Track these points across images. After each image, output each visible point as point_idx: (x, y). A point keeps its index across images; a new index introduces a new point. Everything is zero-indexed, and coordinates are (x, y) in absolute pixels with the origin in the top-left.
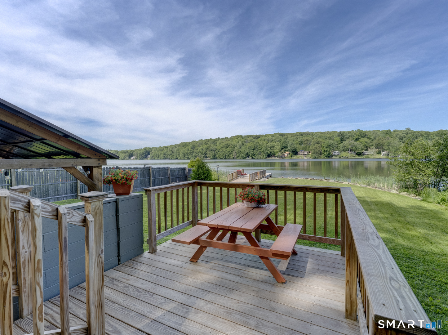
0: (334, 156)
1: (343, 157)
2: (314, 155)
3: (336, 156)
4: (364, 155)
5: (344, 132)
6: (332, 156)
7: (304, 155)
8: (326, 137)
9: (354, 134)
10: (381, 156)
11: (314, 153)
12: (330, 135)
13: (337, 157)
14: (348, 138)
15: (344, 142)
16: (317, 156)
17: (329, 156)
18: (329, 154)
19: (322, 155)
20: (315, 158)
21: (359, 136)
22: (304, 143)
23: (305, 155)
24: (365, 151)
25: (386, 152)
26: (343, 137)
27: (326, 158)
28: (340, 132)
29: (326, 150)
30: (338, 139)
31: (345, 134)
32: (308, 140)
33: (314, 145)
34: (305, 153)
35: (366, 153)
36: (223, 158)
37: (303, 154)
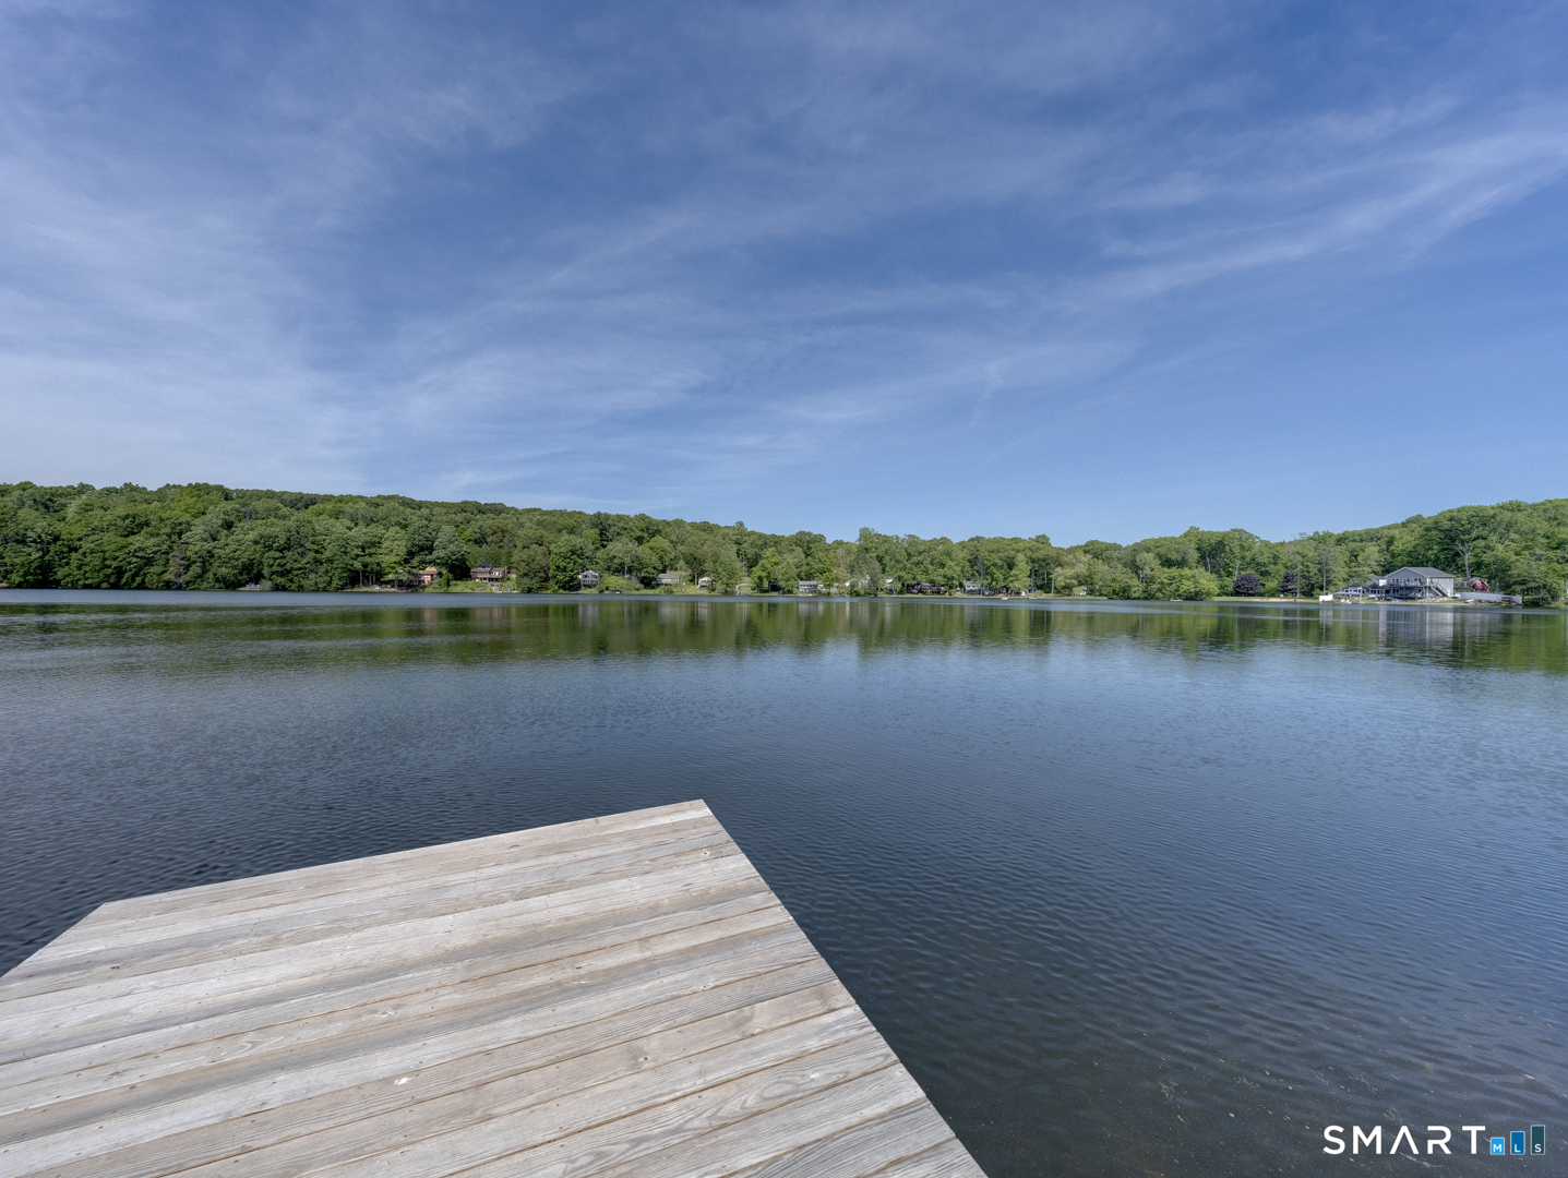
0: (585, 586)
1: (607, 589)
2: (526, 580)
3: (589, 586)
4: (658, 585)
5: (607, 516)
6: (578, 587)
7: (491, 580)
8: (559, 527)
9: (631, 524)
10: (694, 590)
11: (526, 574)
12: (571, 521)
13: (594, 591)
14: (618, 534)
15: (610, 546)
16: (535, 583)
17: (571, 587)
18: (572, 579)
19: (552, 582)
20: (530, 591)
21: (642, 530)
22: (489, 540)
23: (497, 580)
24: (661, 575)
25: (706, 579)
26: (605, 529)
27: (561, 591)
28: (598, 515)
29: (563, 564)
30: (593, 533)
31: (610, 522)
32: (502, 531)
33: (525, 547)
34: (496, 574)
35: (664, 581)
36: (104, 585)
37: (487, 576)
